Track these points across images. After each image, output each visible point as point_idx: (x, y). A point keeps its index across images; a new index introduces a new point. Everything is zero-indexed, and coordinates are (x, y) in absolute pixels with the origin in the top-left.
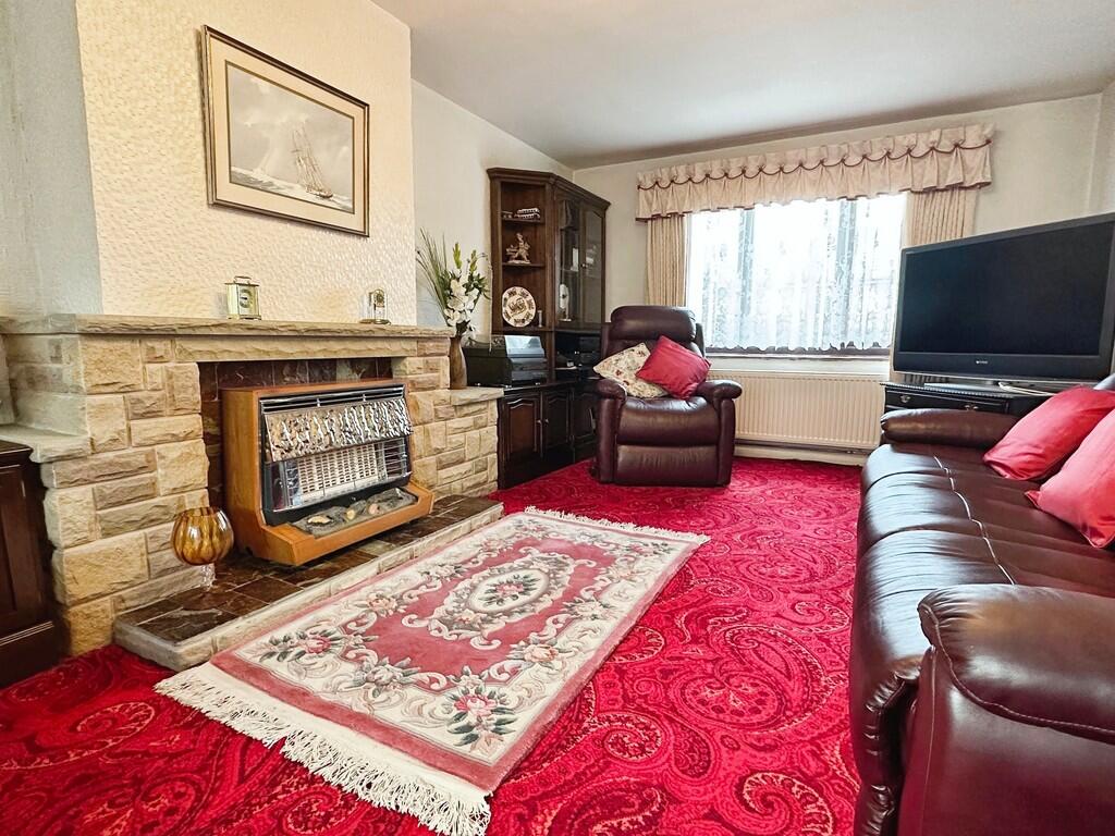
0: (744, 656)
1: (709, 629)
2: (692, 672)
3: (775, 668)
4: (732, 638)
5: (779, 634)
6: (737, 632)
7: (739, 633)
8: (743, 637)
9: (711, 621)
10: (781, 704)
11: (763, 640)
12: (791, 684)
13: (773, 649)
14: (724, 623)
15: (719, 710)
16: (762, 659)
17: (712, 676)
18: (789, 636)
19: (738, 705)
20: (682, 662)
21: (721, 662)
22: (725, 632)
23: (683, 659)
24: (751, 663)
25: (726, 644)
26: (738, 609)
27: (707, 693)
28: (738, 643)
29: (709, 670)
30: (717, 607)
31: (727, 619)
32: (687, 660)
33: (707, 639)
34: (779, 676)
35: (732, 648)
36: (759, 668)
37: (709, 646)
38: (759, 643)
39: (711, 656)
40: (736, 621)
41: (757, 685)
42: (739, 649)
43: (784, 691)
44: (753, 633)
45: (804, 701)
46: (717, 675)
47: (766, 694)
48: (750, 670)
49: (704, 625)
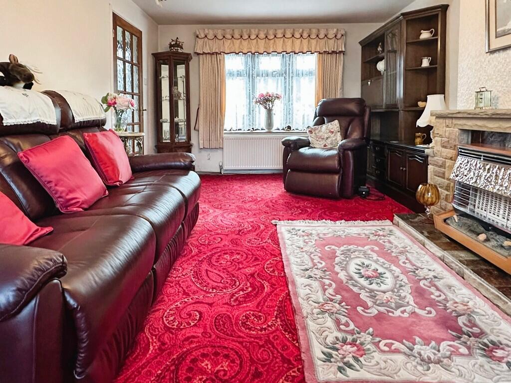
0: (227, 274)
1: (249, 284)
2: (247, 262)
3: (212, 272)
4: (235, 282)
5: (211, 291)
6: (234, 286)
7: (232, 286)
8: (230, 284)
9: (250, 289)
10: (210, 261)
11: (219, 285)
12: (206, 268)
13: (214, 281)
14: (243, 290)
15: (232, 253)
16: (219, 275)
17: (238, 263)
18: (205, 291)
19: (225, 256)
20: (253, 264)
21: (237, 269)
22: (240, 285)
23: (253, 266)
24: (224, 272)
25: (238, 278)
26: (237, 303)
27: (238, 257)
28: (232, 280)
29: (240, 265)
30: (250, 301)
31: (241, 293)
32: (251, 266)
33: (247, 277)
34: (211, 270)
35: (234, 276)
36: (219, 271)
37: (244, 274)
38: (221, 282)
39: (242, 271)
40: (236, 293)
41: (220, 264)
42: (230, 277)
43: (209, 265)
44: (225, 288)
45: (201, 263)
46: (236, 264)
47: (216, 262)
48: (224, 269)
49: (252, 285)
